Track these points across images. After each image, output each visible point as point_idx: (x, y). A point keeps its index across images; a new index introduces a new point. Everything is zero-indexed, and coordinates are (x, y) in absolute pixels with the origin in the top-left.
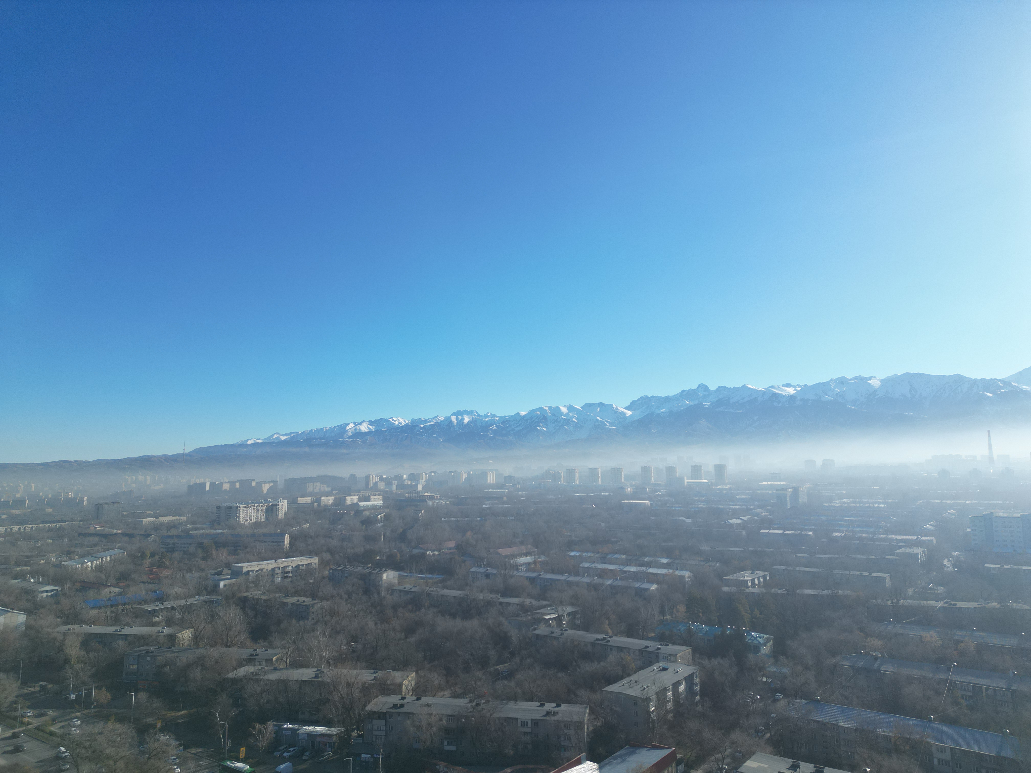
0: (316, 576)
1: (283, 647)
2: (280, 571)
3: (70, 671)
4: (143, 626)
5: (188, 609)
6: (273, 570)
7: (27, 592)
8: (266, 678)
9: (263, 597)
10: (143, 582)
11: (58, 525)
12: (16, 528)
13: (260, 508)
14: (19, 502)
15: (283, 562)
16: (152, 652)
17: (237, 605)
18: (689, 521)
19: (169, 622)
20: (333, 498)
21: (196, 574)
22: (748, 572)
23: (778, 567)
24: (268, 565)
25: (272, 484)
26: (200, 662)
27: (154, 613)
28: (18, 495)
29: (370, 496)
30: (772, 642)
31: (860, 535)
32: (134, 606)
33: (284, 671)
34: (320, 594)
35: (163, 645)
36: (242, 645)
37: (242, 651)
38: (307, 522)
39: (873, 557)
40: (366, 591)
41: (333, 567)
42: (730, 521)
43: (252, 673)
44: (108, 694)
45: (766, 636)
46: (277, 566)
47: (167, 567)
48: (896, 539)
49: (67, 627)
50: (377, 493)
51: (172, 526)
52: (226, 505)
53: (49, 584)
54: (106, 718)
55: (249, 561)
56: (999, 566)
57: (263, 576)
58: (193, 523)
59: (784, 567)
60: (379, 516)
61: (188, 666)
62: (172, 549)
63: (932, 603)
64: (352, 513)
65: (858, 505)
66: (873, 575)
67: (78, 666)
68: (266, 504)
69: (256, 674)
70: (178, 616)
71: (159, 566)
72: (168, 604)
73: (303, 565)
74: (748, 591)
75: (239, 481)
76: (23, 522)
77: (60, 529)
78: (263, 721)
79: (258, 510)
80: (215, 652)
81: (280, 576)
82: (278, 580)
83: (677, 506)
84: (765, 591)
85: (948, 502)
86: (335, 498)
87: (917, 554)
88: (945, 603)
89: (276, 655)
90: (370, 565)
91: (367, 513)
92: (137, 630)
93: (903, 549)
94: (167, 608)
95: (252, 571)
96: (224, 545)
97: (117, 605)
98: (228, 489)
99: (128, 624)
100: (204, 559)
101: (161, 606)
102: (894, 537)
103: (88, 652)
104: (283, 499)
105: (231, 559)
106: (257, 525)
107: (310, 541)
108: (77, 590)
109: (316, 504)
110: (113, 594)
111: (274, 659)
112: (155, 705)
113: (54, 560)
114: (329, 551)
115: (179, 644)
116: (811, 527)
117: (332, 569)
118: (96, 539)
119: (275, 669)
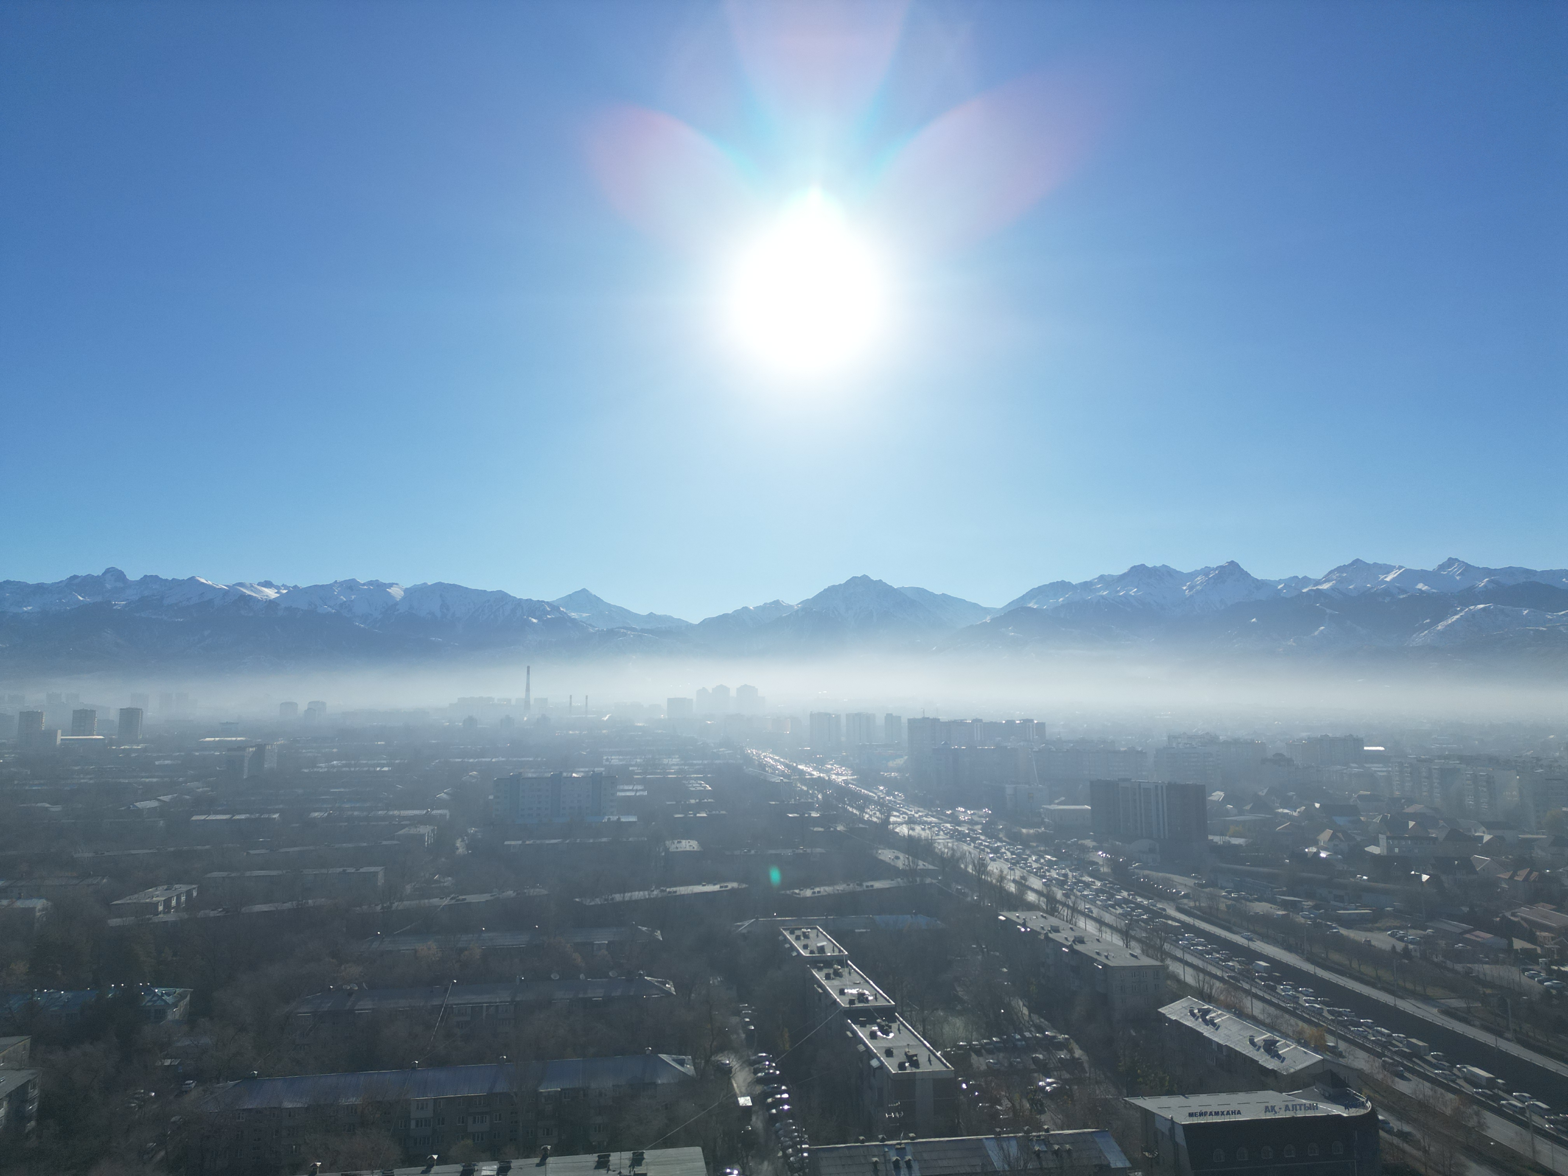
18: (57, 808)
22: (161, 888)
23: (215, 874)
30: (188, 998)
31: (350, 813)
39: (365, 844)
42: (138, 804)
45: (178, 990)
48: (399, 816)
56: (520, 842)
59: (224, 874)
63: (435, 901)
65: (353, 769)
66: (361, 870)
74: (157, 921)
83: (36, 782)
84: (186, 916)
85: (471, 760)
87: (424, 835)
88: (452, 899)
93: (407, 829)
102: (396, 813)
116: (277, 807)
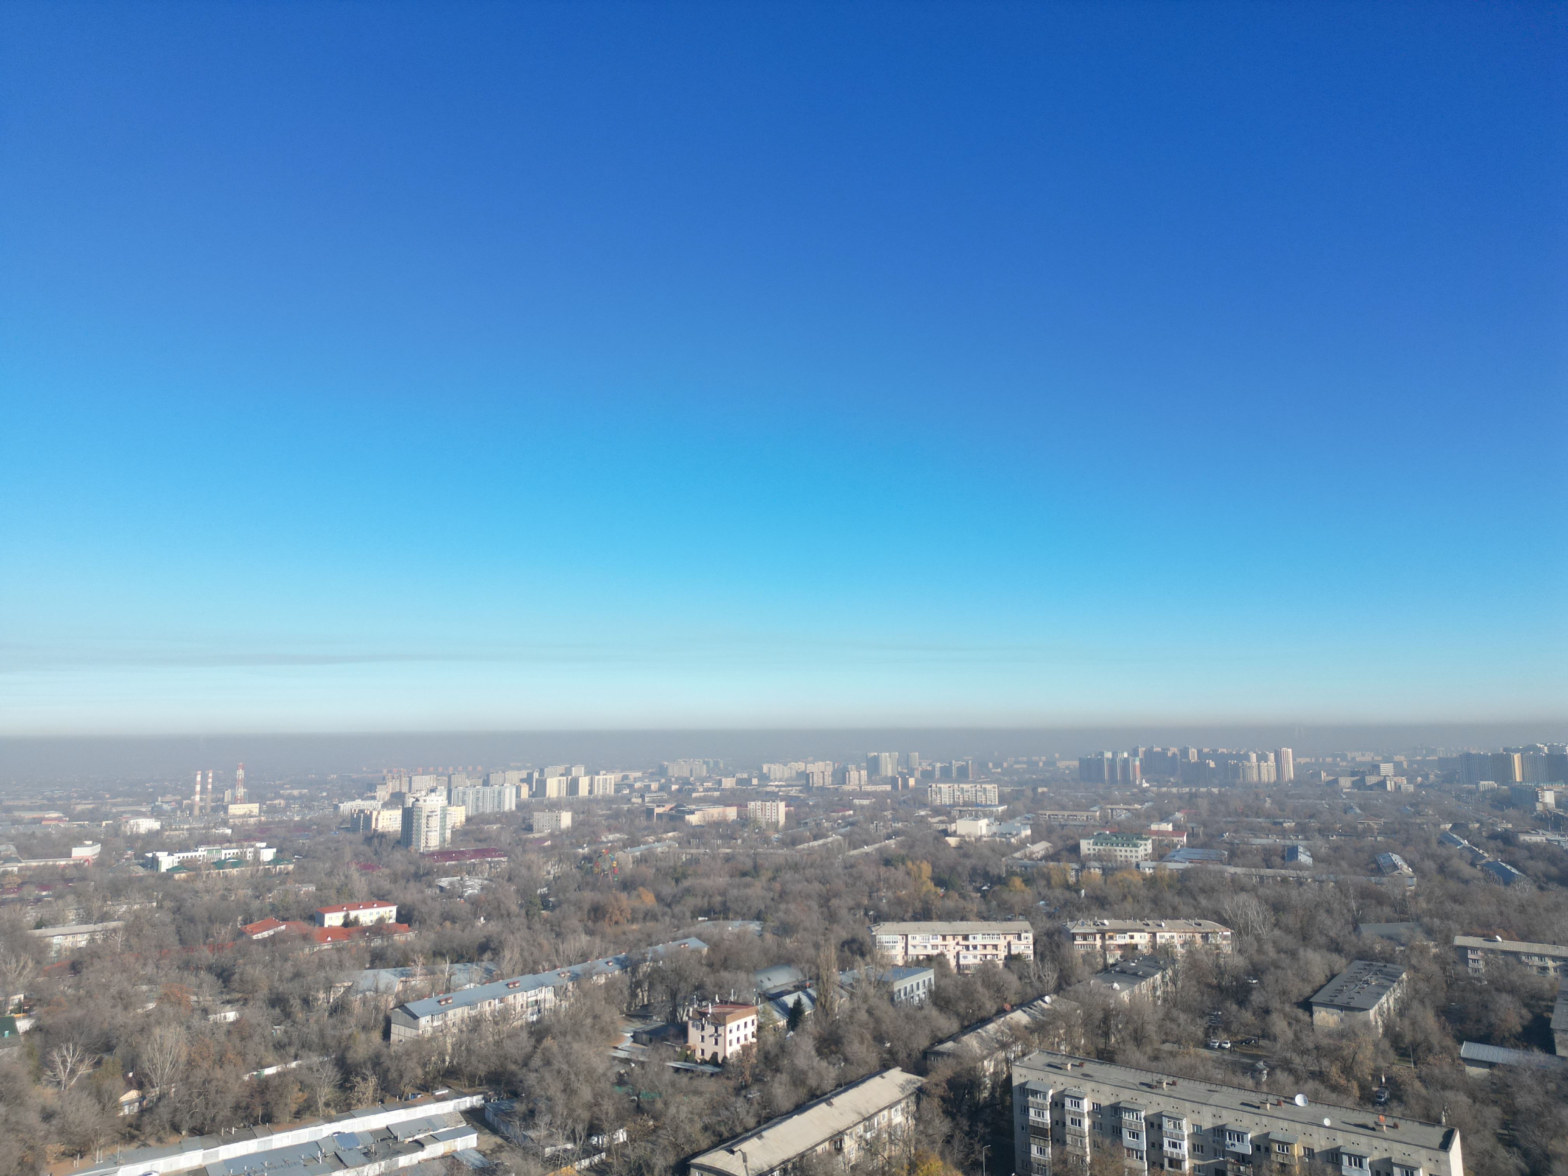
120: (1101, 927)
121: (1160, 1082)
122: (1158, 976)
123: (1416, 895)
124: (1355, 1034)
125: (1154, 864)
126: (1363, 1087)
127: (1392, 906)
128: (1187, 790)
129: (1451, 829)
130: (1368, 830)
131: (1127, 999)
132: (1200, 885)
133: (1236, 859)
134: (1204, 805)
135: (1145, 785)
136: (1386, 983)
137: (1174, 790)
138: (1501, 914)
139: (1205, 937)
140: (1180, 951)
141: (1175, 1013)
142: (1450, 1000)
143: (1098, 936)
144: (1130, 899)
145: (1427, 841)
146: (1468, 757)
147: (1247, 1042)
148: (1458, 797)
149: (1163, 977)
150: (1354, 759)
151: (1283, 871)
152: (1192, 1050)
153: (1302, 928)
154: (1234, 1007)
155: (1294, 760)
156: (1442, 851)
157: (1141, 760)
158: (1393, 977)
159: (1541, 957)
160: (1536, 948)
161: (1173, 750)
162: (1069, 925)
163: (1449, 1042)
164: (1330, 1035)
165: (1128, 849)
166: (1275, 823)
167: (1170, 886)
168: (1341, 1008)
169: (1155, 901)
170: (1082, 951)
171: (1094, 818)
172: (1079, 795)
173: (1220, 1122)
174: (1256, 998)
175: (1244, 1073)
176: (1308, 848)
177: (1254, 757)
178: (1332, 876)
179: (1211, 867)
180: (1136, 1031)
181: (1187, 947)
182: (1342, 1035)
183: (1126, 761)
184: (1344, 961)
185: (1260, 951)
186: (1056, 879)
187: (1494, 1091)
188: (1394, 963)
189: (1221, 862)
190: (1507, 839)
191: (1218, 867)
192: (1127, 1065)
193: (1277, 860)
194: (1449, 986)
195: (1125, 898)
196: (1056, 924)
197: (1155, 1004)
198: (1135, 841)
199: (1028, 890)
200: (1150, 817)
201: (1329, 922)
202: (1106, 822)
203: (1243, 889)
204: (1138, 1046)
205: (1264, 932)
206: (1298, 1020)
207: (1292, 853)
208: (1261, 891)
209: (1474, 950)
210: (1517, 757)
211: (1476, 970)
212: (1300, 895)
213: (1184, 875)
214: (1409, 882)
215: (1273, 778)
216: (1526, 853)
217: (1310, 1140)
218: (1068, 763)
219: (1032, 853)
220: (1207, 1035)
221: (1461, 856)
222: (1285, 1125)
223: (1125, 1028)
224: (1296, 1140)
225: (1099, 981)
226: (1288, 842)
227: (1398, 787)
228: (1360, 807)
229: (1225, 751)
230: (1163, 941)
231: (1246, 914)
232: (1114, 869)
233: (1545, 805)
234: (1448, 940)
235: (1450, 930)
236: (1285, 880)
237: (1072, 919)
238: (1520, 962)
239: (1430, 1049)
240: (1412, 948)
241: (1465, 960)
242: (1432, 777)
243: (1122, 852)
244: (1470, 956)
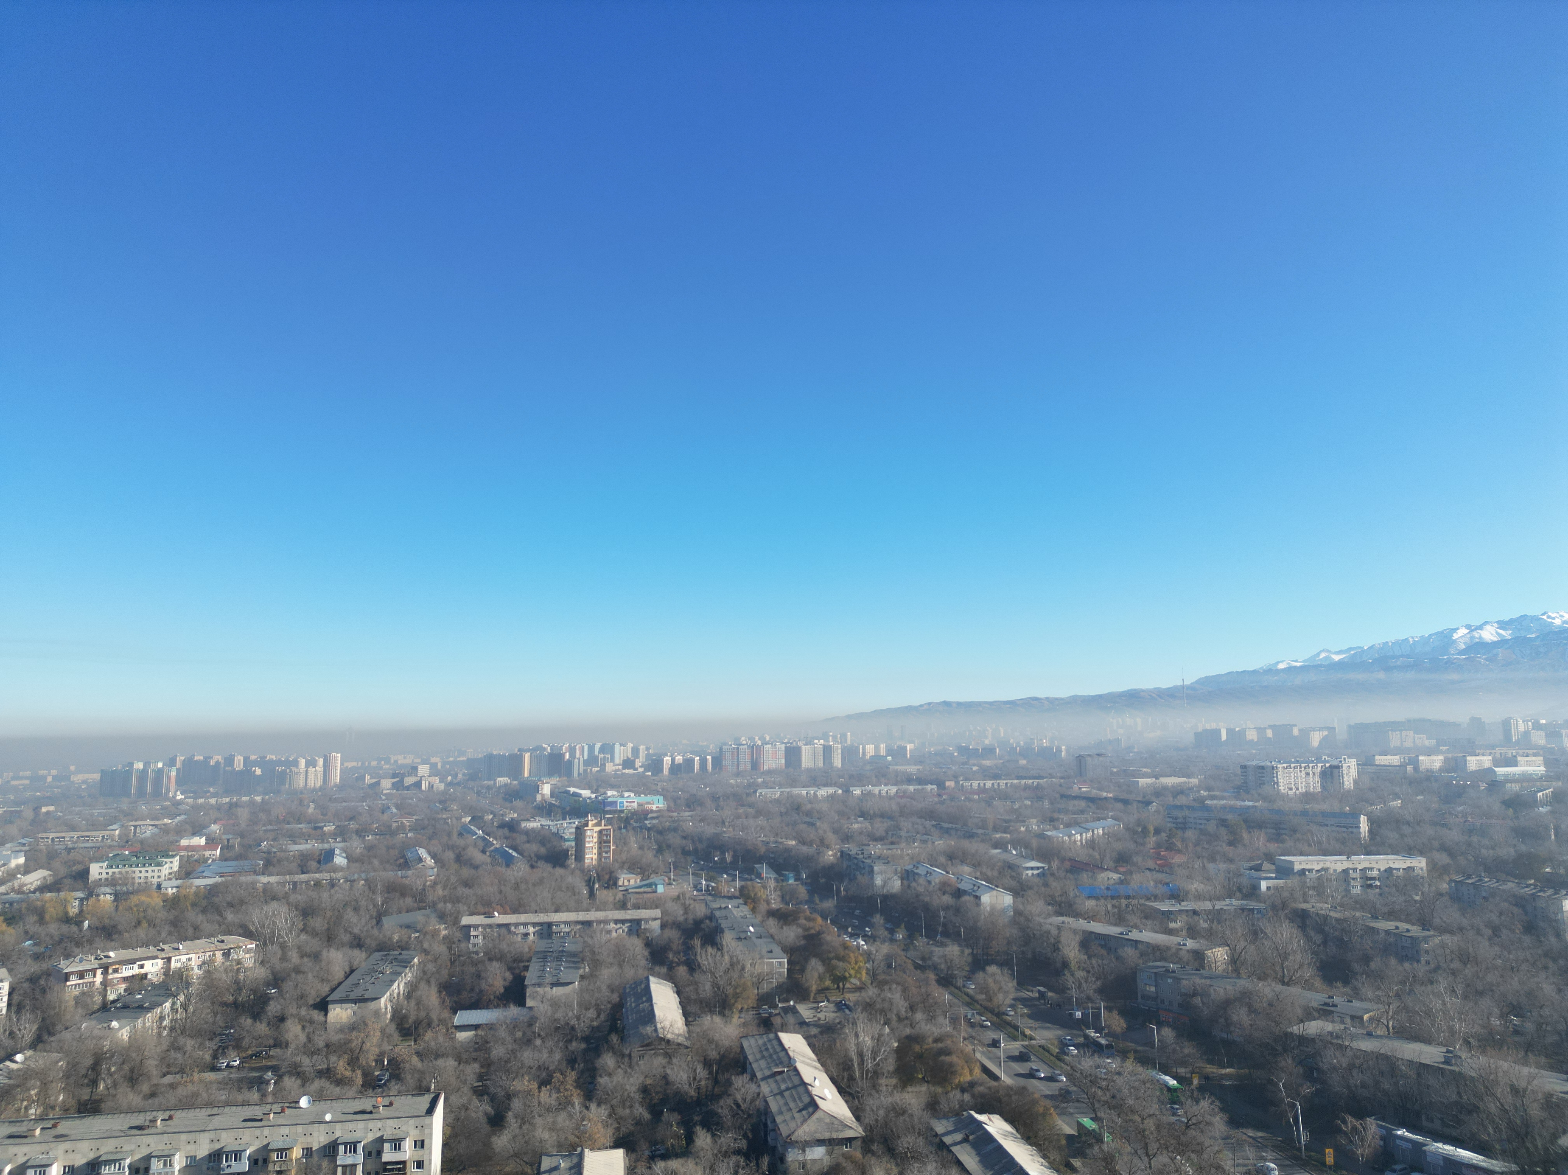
0: (1426, 889)
1: (1378, 1000)
2: (1357, 875)
3: (1071, 979)
4: (1156, 932)
5: (1216, 916)
6: (1345, 871)
7: (1011, 867)
8: (1355, 1045)
9: (1332, 914)
10: (1149, 869)
11: (1036, 782)
12: (989, 784)
13: (1310, 770)
14: (989, 751)
15: (1361, 861)
16: (1174, 972)
17: (1292, 921)
19: (1192, 932)
20: (1441, 757)
21: (1223, 866)
24: (1337, 863)
25: (1326, 733)
26: (1245, 998)
27: (1168, 915)
28: (987, 742)
29: (1515, 757)
32: (1142, 901)
33: (1385, 1041)
34: (1437, 921)
35: (1188, 964)
36: (1308, 985)
37: (1309, 994)
38: (1397, 796)
40: (1530, 928)
41: (1458, 878)
43: (1331, 1033)
44: (1122, 1021)
46: (1351, 866)
47: (1179, 851)
49: (1061, 919)
50: (1530, 752)
51: (1178, 791)
52: (1254, 763)
53: (1033, 859)
54: (1124, 1054)
55: (1302, 854)
57: (1329, 880)
58: (1209, 789)
60: (1540, 794)
61: (1227, 1003)
62: (1183, 826)
64: (1483, 786)
67: (1081, 974)
68: (1320, 765)
69: (1337, 1037)
70: (1204, 925)
71: (1167, 849)
72: (1187, 905)
73: (1398, 869)
75: (1270, 727)
76: (996, 777)
77: (1038, 787)
78: (1361, 1114)
79: (1308, 774)
80: (1267, 989)
81: (1358, 883)
82: (1357, 890)
86: (1446, 760)
89: (1367, 1011)
90: (1532, 881)
91: (1515, 787)
92: (1148, 936)
94: (1187, 911)
95: (1310, 870)
96: (1260, 825)
97: (1119, 897)
98: (1256, 740)
99: (1136, 926)
100: (1231, 843)
101: (1177, 907)
103: (1089, 957)
104: (1349, 757)
105: (1273, 847)
106: (1308, 797)
107: (1407, 830)
108: (1067, 871)
109: (1410, 768)
110: (1112, 882)
111: (1366, 1017)
112: (1186, 1051)
113: (1035, 827)
114: (1443, 848)
115: (1210, 966)
117: (1454, 881)
118: (1083, 804)
119: (1369, 1034)
120: (105, 961)
121: (154, 1121)
122: (168, 1005)
123: (435, 883)
124: (366, 1024)
125: (179, 882)
126: (365, 1075)
127: (414, 896)
128: (228, 799)
129: (470, 822)
130: (402, 827)
131: (126, 1037)
132: (228, 899)
133: (271, 868)
134: (243, 815)
135: (180, 797)
136: (399, 969)
137: (213, 801)
138: (501, 892)
139: (227, 954)
140: (197, 972)
141: (182, 1040)
142: (451, 975)
143: (99, 972)
144: (145, 925)
145: (449, 835)
146: (490, 757)
147: (257, 1055)
148: (479, 793)
149: (173, 1004)
150: (396, 761)
151: (317, 875)
152: (196, 1076)
153: (328, 929)
154: (249, 1021)
155: (342, 764)
156: (461, 842)
157: (178, 770)
158: (406, 963)
159: (525, 925)
160: (523, 918)
161: (218, 758)
162: (63, 964)
163: (446, 1014)
164: (341, 1030)
165: (150, 869)
166: (316, 828)
167: (194, 905)
168: (355, 1001)
169: (175, 923)
170: (76, 992)
171: (112, 838)
172: (96, 812)
173: (217, 1146)
174: (273, 1008)
175: (250, 1088)
176: (344, 850)
177: (302, 762)
178: (363, 875)
179: (243, 879)
180: (132, 1071)
181: (204, 968)
182: (353, 1027)
183: (160, 772)
184: (364, 955)
185: (284, 958)
186: (52, 912)
187: (476, 1050)
188: (408, 949)
189: (255, 873)
190: (512, 827)
191: (250, 878)
192: (117, 1111)
193: (313, 864)
194: (452, 963)
195: (139, 923)
196: (45, 966)
197: (159, 1034)
198: (159, 859)
199: (11, 930)
200: (180, 832)
201: (354, 919)
202: (125, 841)
203: (274, 898)
204: (133, 1087)
205: (290, 939)
206: (311, 1022)
207: (329, 855)
208: (293, 898)
209: (476, 927)
210: (527, 756)
211: (475, 945)
212: (331, 896)
213: (212, 891)
214: (430, 872)
215: (319, 783)
216: (524, 838)
217: (309, 1139)
218: (86, 776)
219: (22, 885)
220: (215, 1057)
221: (475, 845)
222: (285, 1130)
223: (120, 1069)
224: (295, 1142)
225: (93, 1023)
226: (326, 846)
227: (431, 786)
228: (397, 807)
229: (274, 757)
230: (179, 965)
231: (274, 923)
232: (128, 893)
233: (543, 795)
234: (456, 921)
235: (459, 912)
236: (318, 884)
237: (67, 956)
238: (509, 931)
239: (429, 1025)
240: (425, 934)
241: (468, 937)
242: (460, 776)
243: (142, 874)
244: (473, 933)
